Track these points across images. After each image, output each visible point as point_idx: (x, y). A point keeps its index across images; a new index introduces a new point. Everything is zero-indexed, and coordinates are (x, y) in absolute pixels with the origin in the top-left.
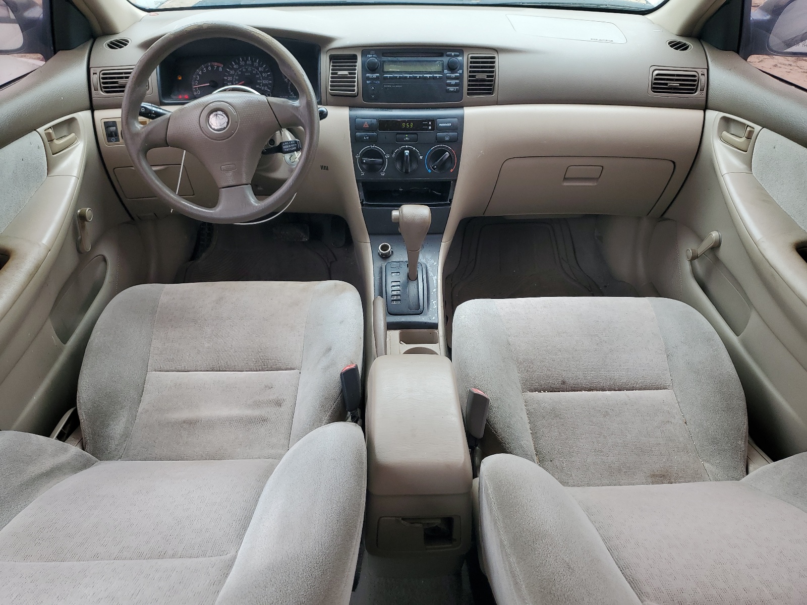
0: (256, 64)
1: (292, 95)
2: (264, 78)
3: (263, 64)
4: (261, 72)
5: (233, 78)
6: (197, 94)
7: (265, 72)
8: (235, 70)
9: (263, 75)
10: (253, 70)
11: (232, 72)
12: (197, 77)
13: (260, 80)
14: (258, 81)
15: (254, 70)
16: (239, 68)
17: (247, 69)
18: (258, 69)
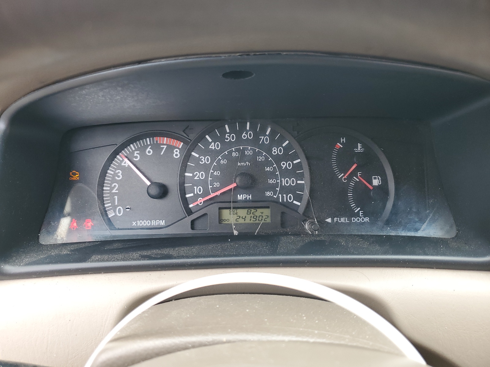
0: (265, 139)
1: (357, 215)
2: (285, 173)
3: (282, 139)
4: (278, 159)
5: (207, 177)
6: (116, 215)
7: (287, 157)
8: (214, 154)
9: (284, 165)
10: (256, 154)
11: (205, 160)
12: (116, 175)
13: (276, 177)
14: (271, 181)
15: (260, 154)
16: (221, 151)
17: (242, 152)
18: (269, 151)
